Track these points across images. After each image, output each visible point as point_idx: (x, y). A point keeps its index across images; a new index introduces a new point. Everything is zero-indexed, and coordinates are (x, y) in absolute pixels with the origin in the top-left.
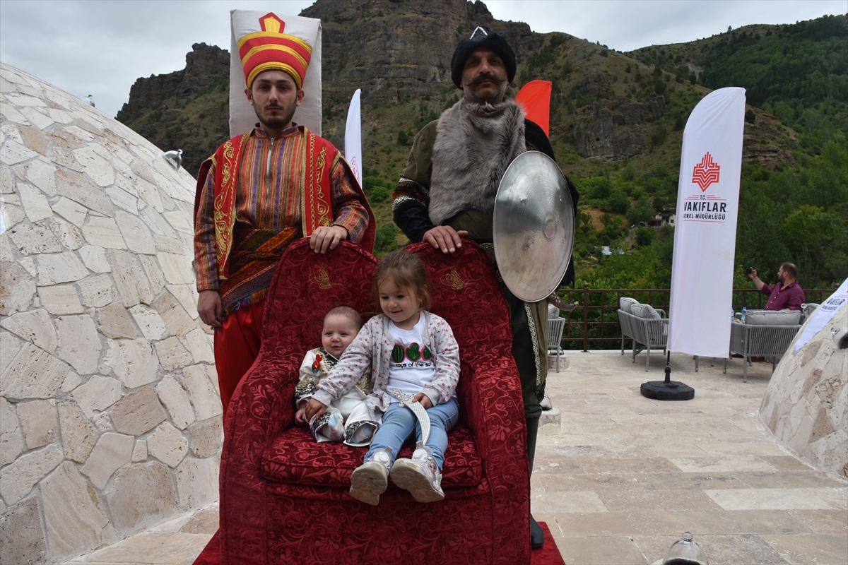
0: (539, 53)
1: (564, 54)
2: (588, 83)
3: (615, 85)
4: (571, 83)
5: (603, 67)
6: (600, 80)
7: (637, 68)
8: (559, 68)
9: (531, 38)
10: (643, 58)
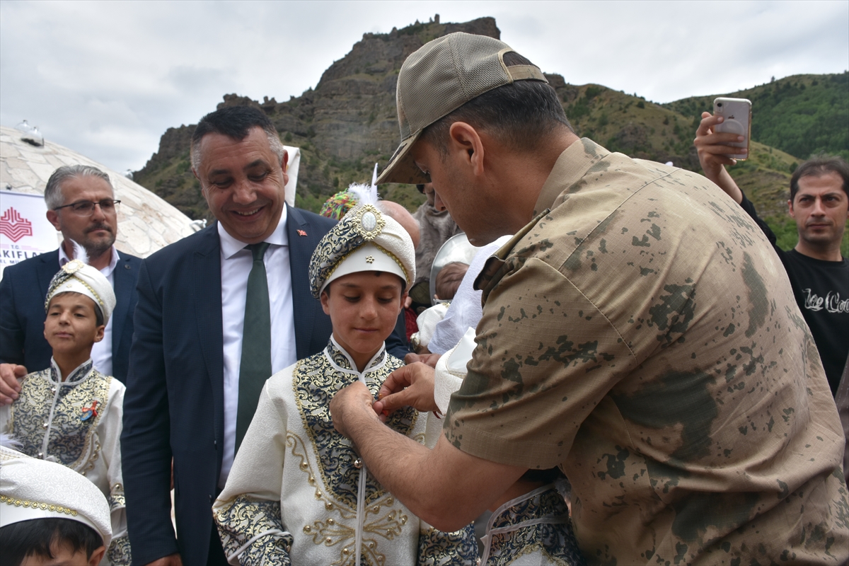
0: (574, 104)
1: (600, 106)
2: (624, 135)
3: (652, 137)
4: (607, 135)
5: (640, 120)
6: (637, 132)
7: (675, 120)
8: (594, 120)
9: (565, 90)
10: (682, 110)
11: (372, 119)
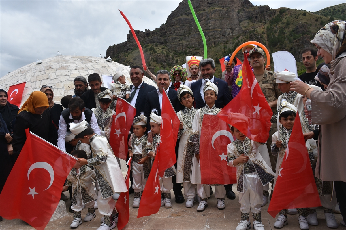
0: (274, 18)
1: (286, 17)
2: (298, 28)
3: (311, 28)
4: (290, 29)
5: (304, 21)
6: (303, 26)
7: (321, 19)
8: (284, 23)
9: (270, 12)
10: (324, 14)
11: (190, 34)
